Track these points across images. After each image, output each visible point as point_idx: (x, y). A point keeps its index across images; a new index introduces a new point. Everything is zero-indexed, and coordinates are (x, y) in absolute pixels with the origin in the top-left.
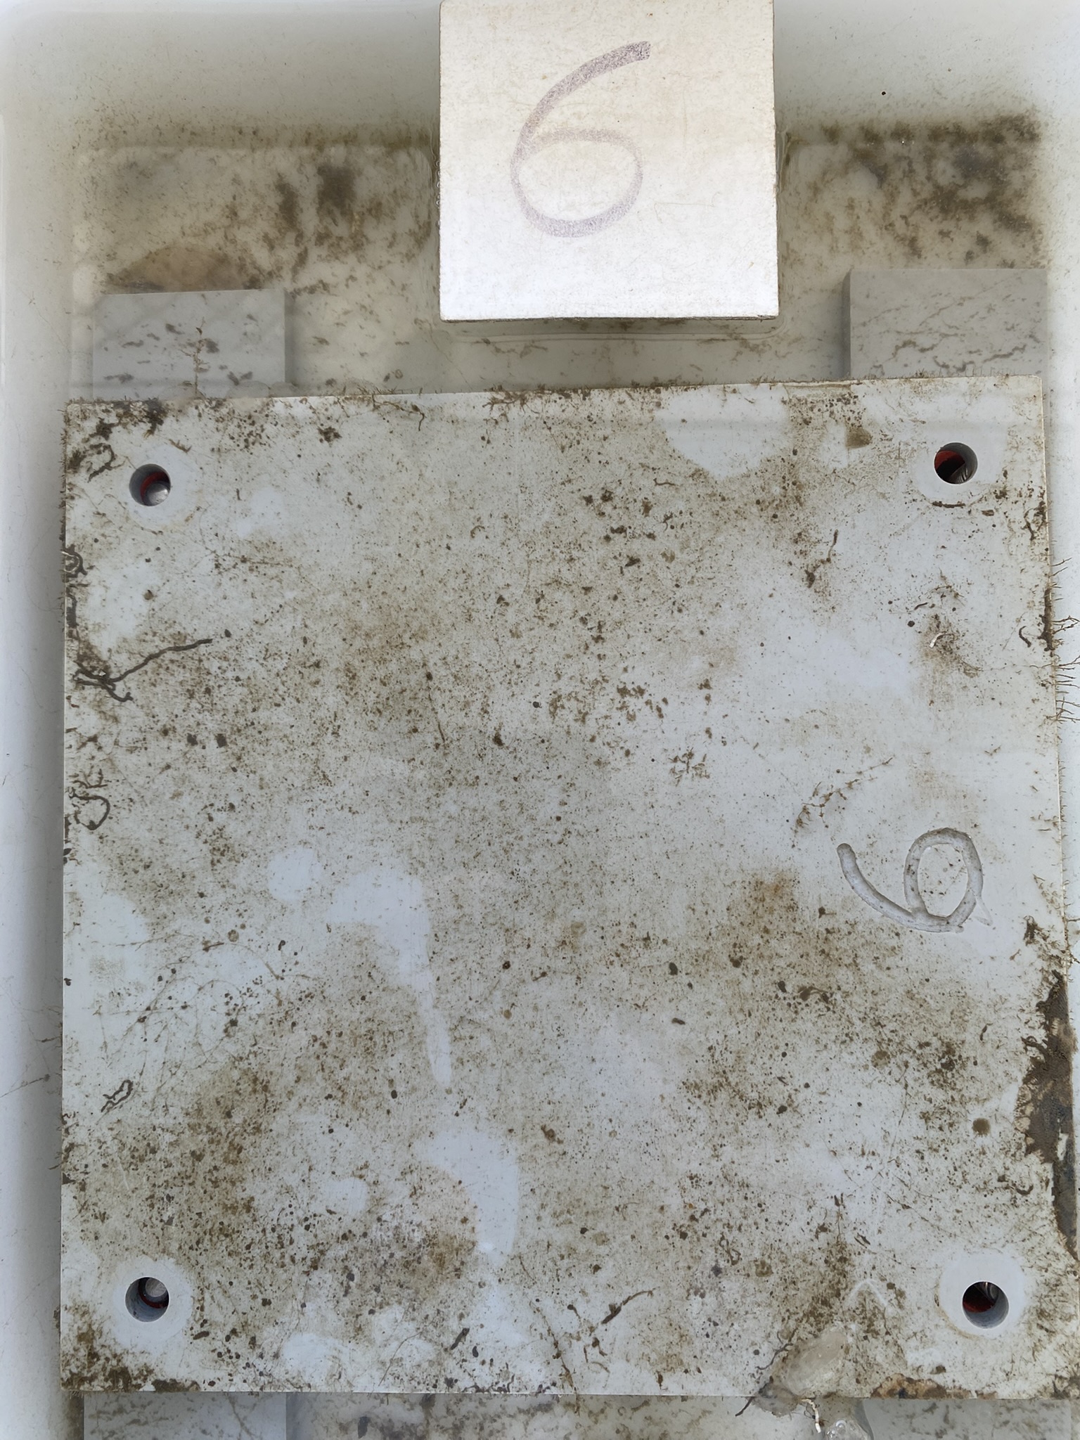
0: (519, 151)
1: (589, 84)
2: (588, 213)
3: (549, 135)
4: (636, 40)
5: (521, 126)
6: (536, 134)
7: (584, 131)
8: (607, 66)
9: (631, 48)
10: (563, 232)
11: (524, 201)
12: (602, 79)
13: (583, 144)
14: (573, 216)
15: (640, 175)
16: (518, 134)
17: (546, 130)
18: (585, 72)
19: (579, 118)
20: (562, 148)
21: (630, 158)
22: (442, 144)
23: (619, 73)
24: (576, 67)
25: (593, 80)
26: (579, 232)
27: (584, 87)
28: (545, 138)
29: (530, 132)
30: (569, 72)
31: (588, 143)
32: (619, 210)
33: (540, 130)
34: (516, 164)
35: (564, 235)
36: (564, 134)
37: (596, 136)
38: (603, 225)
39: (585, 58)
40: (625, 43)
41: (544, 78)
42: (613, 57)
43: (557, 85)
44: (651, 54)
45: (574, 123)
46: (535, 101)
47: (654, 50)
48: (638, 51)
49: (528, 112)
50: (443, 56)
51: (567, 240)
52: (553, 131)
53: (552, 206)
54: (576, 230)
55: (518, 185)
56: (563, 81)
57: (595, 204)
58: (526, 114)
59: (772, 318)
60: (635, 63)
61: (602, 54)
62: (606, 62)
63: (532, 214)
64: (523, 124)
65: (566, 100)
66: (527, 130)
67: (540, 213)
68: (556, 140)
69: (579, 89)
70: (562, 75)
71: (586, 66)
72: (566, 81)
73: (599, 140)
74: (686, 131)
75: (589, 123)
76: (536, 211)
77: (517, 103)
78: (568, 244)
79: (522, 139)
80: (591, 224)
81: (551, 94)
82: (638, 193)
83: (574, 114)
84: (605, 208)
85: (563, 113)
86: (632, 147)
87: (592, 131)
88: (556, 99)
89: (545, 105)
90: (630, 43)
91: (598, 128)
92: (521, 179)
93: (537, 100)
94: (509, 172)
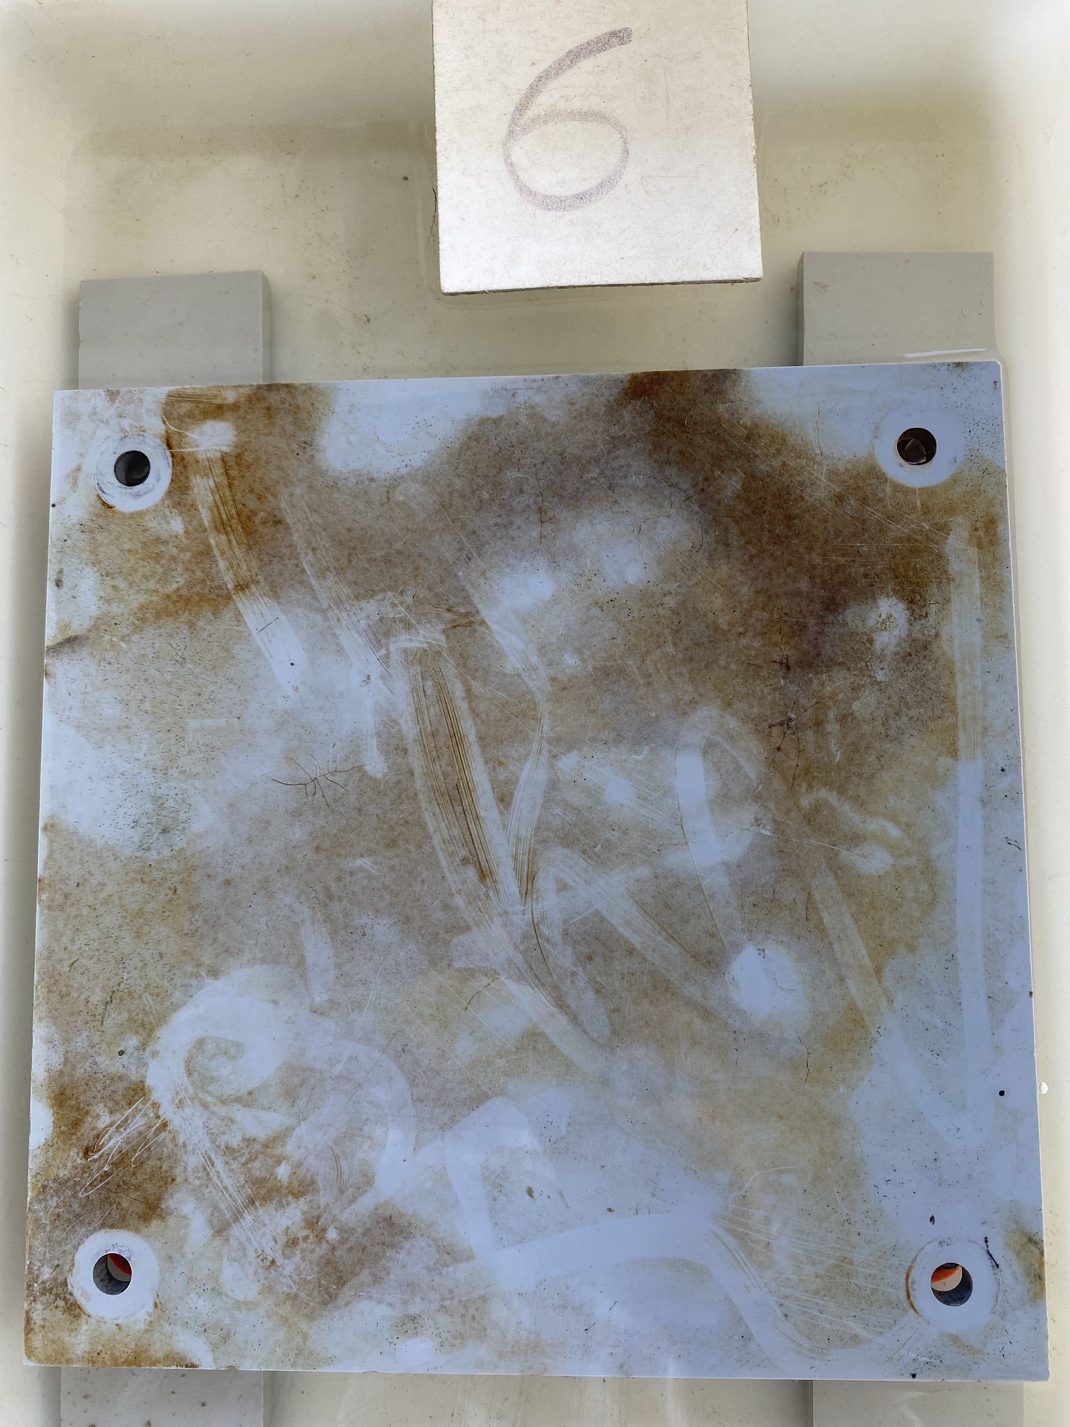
0: (511, 133)
1: (575, 69)
2: (578, 188)
3: (539, 116)
4: (617, 27)
5: (511, 109)
6: (526, 117)
7: (572, 111)
8: (591, 51)
9: (614, 34)
10: (555, 206)
11: (517, 179)
12: (587, 64)
13: (572, 124)
14: (564, 192)
15: (626, 152)
16: (509, 117)
17: (536, 113)
18: (571, 58)
19: (567, 101)
20: (553, 128)
21: (617, 136)
22: (438, 129)
23: (604, 57)
24: (562, 53)
25: (578, 64)
26: (570, 206)
27: (570, 72)
28: (534, 121)
29: (520, 115)
30: (556, 58)
31: (576, 123)
32: (607, 184)
33: (530, 113)
34: (509, 145)
35: (556, 209)
36: (552, 116)
37: (584, 116)
38: (593, 199)
39: (570, 44)
40: (607, 30)
41: (533, 64)
42: (597, 43)
43: (545, 71)
44: (632, 39)
45: (563, 105)
46: (524, 86)
47: (635, 36)
48: (620, 37)
49: (519, 96)
50: (436, 48)
51: (558, 213)
52: (543, 113)
53: (545, 180)
54: (567, 204)
55: (511, 164)
56: (550, 67)
57: (584, 180)
58: (516, 99)
59: (757, 280)
60: (618, 47)
61: (586, 41)
62: (590, 48)
63: (525, 190)
64: (514, 108)
65: (553, 84)
66: (518, 113)
67: (533, 190)
68: (546, 122)
69: (566, 74)
70: (549, 61)
71: (571, 52)
72: (554, 66)
73: (586, 120)
74: (668, 108)
75: (576, 104)
76: (528, 188)
77: (507, 88)
78: (561, 217)
79: (514, 121)
80: (581, 197)
81: (540, 79)
82: (625, 168)
83: (562, 97)
84: (594, 183)
85: (551, 96)
86: (618, 126)
87: (579, 112)
88: (544, 83)
89: (534, 90)
90: (613, 30)
91: (585, 109)
92: (514, 158)
93: (527, 86)
94: (502, 152)
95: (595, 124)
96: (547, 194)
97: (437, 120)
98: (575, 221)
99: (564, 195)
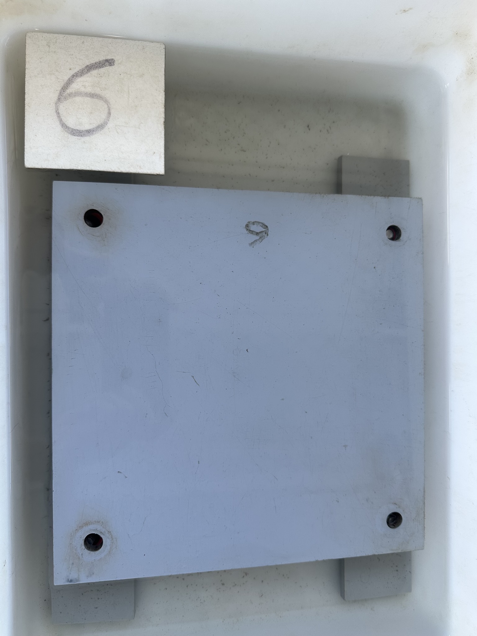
0: (59, 99)
1: (89, 74)
2: (87, 127)
3: (72, 93)
4: (109, 57)
6: (66, 93)
7: (87, 93)
8: (97, 67)
9: (107, 61)
10: (77, 134)
11: (61, 120)
12: (94, 72)
15: (109, 113)
16: (59, 92)
17: (71, 91)
18: (87, 69)
19: (85, 88)
20: (78, 99)
21: (106, 106)
22: (26, 94)
23: (102, 70)
24: (84, 66)
25: (91, 72)
26: (84, 135)
27: (87, 75)
28: (70, 95)
29: (64, 91)
30: (81, 68)
31: (88, 98)
32: (101, 127)
33: (68, 91)
34: (58, 104)
35: (77, 136)
36: (77, 94)
37: (92, 96)
38: (94, 132)
39: (88, 63)
40: (104, 59)
41: (70, 69)
42: (100, 64)
43: (76, 73)
44: (115, 64)
45: (83, 89)
46: (66, 78)
47: (116, 62)
48: (110, 62)
49: (63, 83)
50: (27, 56)
52: (74, 92)
53: (73, 123)
54: (83, 134)
55: (59, 113)
56: (78, 71)
57: (91, 124)
58: (62, 84)
59: (162, 175)
60: (109, 67)
61: (95, 62)
62: (96, 65)
63: (64, 126)
64: (61, 88)
65: (79, 80)
66: (63, 91)
67: (68, 126)
68: (75, 96)
69: (85, 76)
70: (77, 69)
71: (88, 66)
72: (80, 72)
73: (93, 97)
74: (129, 97)
75: (89, 90)
76: (66, 125)
77: (58, 79)
78: (79, 139)
79: (60, 94)
80: (89, 132)
81: (73, 76)
82: (109, 121)
83: (83, 86)
84: (94, 126)
85: (78, 85)
86: (106, 101)
87: (90, 94)
88: (75, 79)
89: (70, 81)
90: (107, 59)
91: (93, 92)
92: (60, 111)
93: (67, 79)
94: (54, 107)
95: (96, 100)
96: (74, 128)
97: (26, 89)
98: (86, 142)
99: (82, 129)
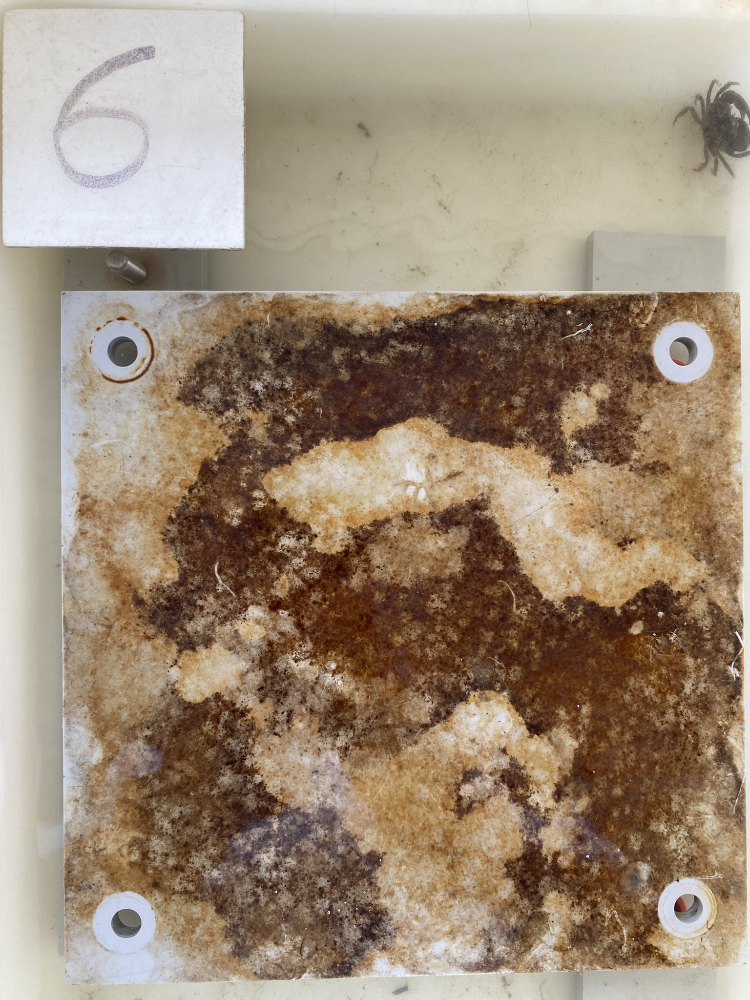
0: (60, 123)
1: (111, 76)
2: (109, 170)
3: (81, 112)
4: (145, 44)
5: (61, 104)
6: (72, 112)
7: (107, 110)
8: (124, 63)
9: (141, 50)
10: (91, 184)
11: (63, 161)
12: (121, 73)
13: (106, 120)
14: (99, 172)
15: (147, 144)
16: (59, 111)
17: (80, 109)
18: (108, 66)
19: (104, 101)
20: (93, 122)
21: (141, 131)
22: (4, 117)
23: (134, 68)
24: (101, 63)
25: (113, 73)
26: (103, 184)
27: (107, 78)
28: (80, 115)
29: (68, 109)
30: (97, 66)
31: (110, 119)
32: (133, 169)
33: (75, 109)
34: (58, 133)
35: (93, 187)
36: (91, 112)
37: (117, 114)
38: (120, 180)
39: (108, 55)
40: (137, 46)
41: (79, 70)
42: (129, 56)
43: (87, 76)
44: (156, 55)
45: (100, 104)
46: (72, 86)
47: (157, 53)
48: (146, 53)
49: (67, 95)
50: (5, 51)
51: (95, 190)
52: (85, 109)
53: (83, 164)
54: (101, 183)
55: (59, 148)
57: (115, 165)
58: (65, 97)
59: (240, 250)
60: (145, 61)
61: (120, 54)
62: (123, 60)
63: (68, 169)
64: (63, 103)
65: (94, 87)
66: (66, 108)
67: (75, 170)
68: (87, 117)
69: (104, 79)
70: (90, 67)
71: (108, 62)
72: (94, 73)
73: (118, 117)
74: (180, 112)
75: (110, 104)
76: (72, 169)
77: (58, 87)
78: (95, 193)
79: (62, 115)
80: (111, 180)
81: (84, 81)
82: (146, 157)
83: (100, 97)
84: (122, 167)
85: (91, 96)
86: (142, 124)
87: (113, 111)
88: (87, 85)
89: (79, 90)
90: (141, 46)
91: (118, 108)
92: (61, 144)
94: (52, 138)
95: (124, 121)
96: (86, 173)
97: (4, 109)
98: (106, 197)
99: (99, 175)
